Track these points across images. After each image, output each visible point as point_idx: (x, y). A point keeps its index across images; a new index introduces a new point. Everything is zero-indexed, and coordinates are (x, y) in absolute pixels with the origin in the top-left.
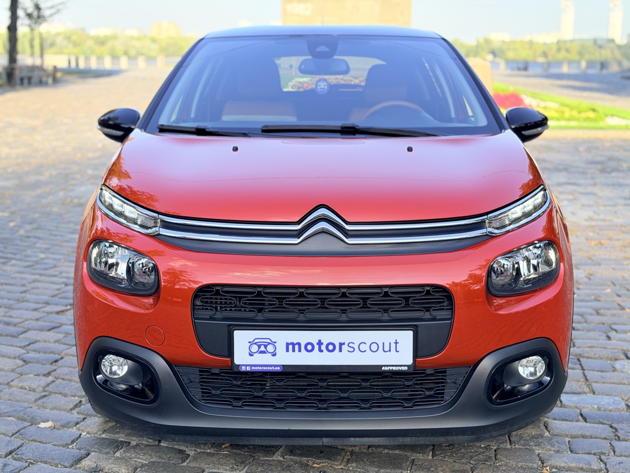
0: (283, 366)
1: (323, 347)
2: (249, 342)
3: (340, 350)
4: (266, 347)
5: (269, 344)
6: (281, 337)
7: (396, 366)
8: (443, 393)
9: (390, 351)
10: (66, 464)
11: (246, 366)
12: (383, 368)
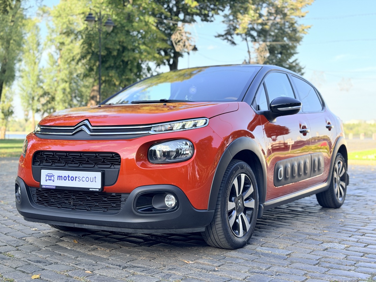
0: (56, 186)
1: (70, 178)
2: (46, 175)
3: (76, 180)
4: (51, 177)
5: (52, 176)
6: (57, 173)
7: (95, 189)
8: (120, 206)
9: (93, 181)
10: (17, 238)
11: (44, 185)
12: (90, 189)
